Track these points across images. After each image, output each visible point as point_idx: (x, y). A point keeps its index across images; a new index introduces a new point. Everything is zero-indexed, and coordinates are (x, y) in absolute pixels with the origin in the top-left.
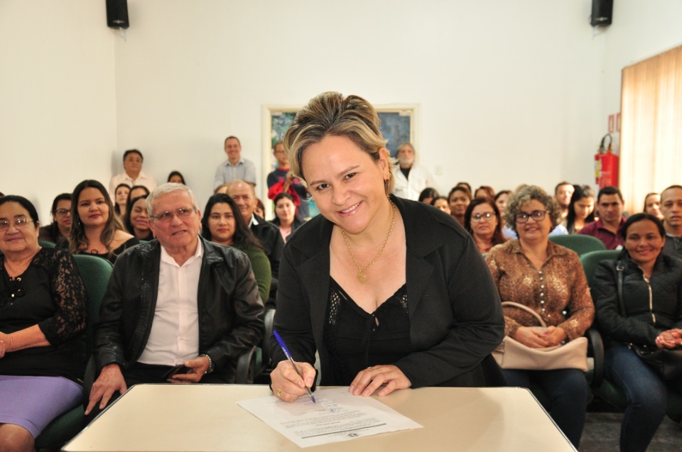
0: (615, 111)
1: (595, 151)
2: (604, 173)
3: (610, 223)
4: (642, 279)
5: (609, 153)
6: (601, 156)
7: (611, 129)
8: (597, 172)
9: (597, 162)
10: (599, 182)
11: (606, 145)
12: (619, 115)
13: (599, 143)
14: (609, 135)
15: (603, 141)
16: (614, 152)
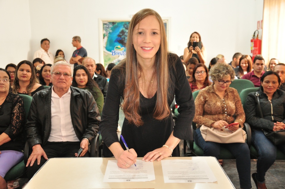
0: (260, 20)
1: (251, 38)
2: (255, 48)
3: (258, 73)
4: (268, 100)
5: (257, 39)
6: (253, 40)
7: (258, 28)
8: (252, 48)
9: (252, 43)
10: (252, 52)
11: (256, 35)
12: (262, 21)
13: (253, 34)
14: (257, 30)
15: (255, 33)
16: (259, 38)
